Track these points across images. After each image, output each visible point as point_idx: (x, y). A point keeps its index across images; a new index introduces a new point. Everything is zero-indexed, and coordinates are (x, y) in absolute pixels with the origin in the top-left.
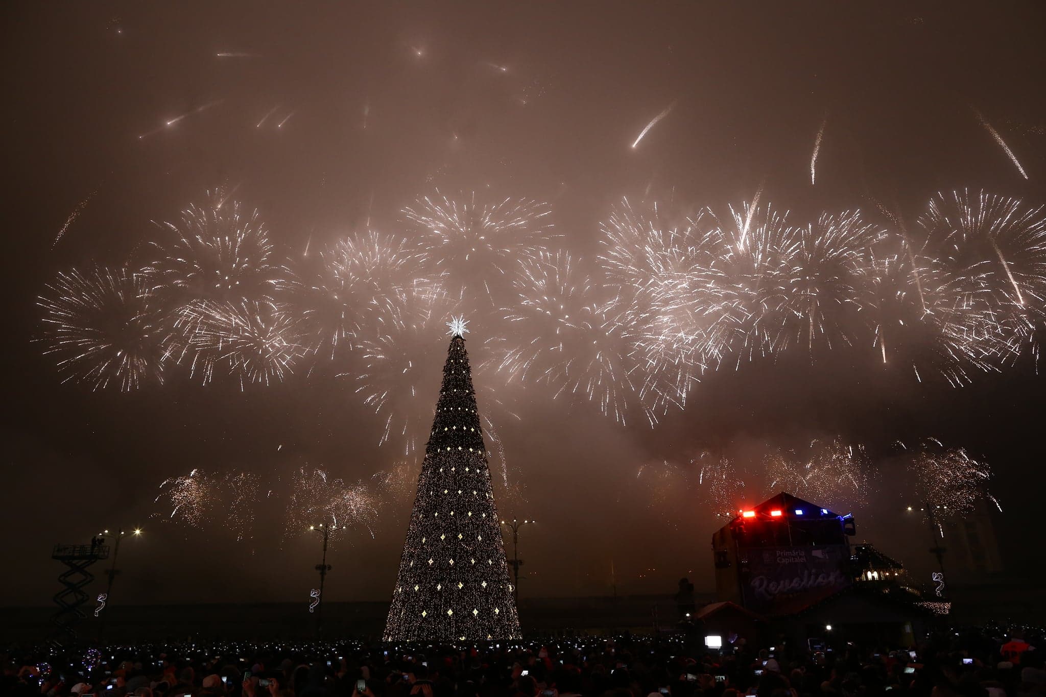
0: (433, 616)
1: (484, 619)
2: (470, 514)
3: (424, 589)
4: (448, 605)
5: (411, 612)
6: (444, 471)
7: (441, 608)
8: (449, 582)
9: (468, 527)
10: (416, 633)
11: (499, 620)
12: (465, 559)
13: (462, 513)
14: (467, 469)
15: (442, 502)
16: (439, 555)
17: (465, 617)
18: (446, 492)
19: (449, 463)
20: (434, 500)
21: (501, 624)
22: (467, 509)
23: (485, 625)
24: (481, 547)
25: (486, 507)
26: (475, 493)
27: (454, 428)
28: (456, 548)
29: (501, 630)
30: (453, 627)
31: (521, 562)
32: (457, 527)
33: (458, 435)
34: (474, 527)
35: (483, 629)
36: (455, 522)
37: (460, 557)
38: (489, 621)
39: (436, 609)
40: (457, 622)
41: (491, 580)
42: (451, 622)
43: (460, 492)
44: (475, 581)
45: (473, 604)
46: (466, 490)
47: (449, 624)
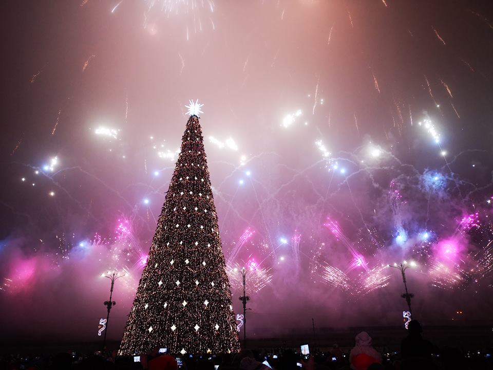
0: (158, 331)
1: (205, 334)
2: (197, 243)
3: (152, 307)
4: (172, 321)
5: (139, 328)
6: (177, 210)
7: (165, 324)
8: (175, 300)
9: (194, 254)
10: (142, 347)
11: (218, 335)
12: (190, 280)
13: (189, 243)
14: (196, 209)
15: (174, 233)
16: (167, 277)
17: (186, 332)
18: (177, 226)
19: (181, 203)
20: (167, 233)
21: (220, 339)
22: (195, 240)
23: (205, 340)
24: (205, 271)
25: (211, 239)
26: (202, 227)
27: (188, 178)
28: (182, 271)
29: (220, 344)
30: (175, 341)
31: (248, 298)
32: (185, 254)
33: (190, 184)
34: (199, 254)
35: (203, 343)
36: (183, 250)
37: (186, 280)
38: (209, 336)
39: (161, 324)
40: (179, 336)
41: (213, 300)
42: (173, 337)
43: (189, 226)
44: (198, 300)
45: (194, 320)
46: (194, 224)
47: (172, 338)
